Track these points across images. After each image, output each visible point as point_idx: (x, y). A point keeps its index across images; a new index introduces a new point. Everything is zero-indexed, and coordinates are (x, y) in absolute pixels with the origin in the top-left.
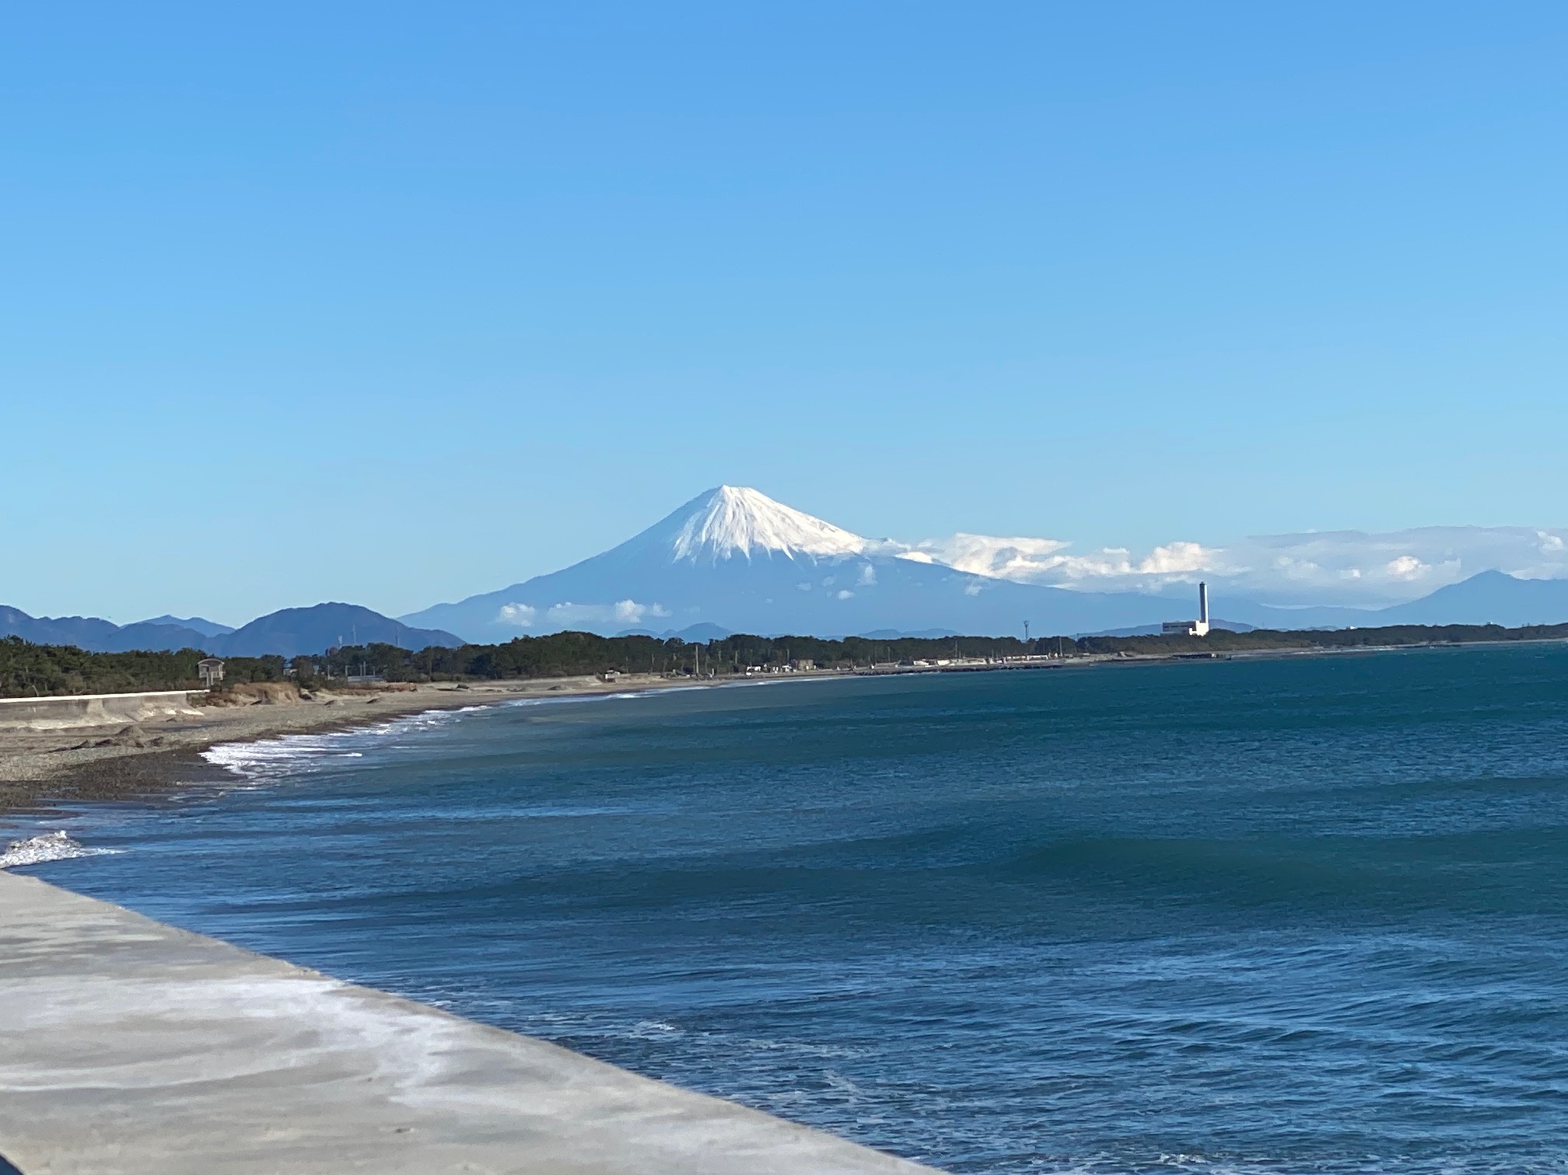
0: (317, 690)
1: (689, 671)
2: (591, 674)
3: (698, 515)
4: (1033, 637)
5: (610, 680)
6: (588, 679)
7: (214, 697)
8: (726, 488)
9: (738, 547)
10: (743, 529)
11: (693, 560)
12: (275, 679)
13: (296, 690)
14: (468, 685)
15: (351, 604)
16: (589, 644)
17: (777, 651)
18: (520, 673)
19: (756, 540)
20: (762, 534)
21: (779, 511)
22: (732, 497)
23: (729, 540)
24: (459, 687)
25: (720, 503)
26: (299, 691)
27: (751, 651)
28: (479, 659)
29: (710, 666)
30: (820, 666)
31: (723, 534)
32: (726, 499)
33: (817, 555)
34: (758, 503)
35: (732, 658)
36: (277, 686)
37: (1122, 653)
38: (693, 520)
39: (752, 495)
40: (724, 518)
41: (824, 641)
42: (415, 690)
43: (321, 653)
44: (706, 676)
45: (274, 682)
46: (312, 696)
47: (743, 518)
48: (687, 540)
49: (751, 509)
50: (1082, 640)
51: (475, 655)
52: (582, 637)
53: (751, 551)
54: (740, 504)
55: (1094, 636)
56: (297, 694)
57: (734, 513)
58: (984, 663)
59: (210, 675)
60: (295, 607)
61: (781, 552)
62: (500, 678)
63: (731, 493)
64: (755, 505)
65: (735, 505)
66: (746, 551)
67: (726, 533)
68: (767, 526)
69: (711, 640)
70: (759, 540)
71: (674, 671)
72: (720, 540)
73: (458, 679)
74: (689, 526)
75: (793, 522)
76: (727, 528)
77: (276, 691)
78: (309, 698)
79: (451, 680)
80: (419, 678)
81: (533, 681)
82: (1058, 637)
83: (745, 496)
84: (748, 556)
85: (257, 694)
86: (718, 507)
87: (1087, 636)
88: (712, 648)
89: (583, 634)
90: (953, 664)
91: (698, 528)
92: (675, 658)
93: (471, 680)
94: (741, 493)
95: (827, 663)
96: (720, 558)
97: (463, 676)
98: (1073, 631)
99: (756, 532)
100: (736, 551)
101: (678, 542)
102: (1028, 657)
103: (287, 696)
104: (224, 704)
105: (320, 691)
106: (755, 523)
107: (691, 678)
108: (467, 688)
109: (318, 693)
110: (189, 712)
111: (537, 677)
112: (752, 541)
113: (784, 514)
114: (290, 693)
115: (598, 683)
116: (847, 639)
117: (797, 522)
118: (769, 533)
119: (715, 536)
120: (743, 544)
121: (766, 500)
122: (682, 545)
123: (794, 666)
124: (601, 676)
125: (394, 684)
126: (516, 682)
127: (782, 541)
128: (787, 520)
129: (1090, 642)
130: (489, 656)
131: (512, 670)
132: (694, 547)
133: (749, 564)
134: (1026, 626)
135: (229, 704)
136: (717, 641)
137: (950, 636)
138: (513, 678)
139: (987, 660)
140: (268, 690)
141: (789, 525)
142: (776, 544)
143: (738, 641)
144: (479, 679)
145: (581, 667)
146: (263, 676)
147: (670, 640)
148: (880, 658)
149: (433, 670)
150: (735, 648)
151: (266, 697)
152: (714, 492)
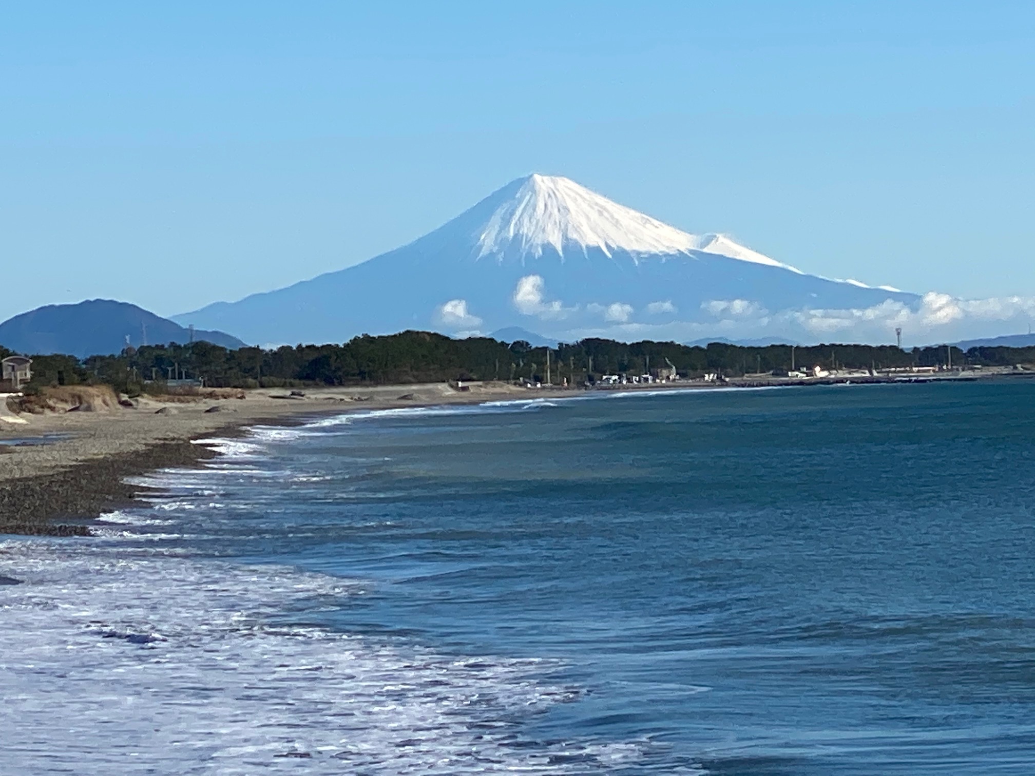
0: (138, 396)
1: (538, 379)
2: (444, 382)
3: (506, 206)
5: (464, 389)
6: (441, 386)
7: (30, 402)
8: (537, 178)
9: (549, 244)
10: (555, 222)
11: (500, 257)
12: (90, 381)
13: (113, 394)
14: (303, 392)
15: (120, 301)
16: (436, 346)
17: (636, 359)
18: (364, 378)
19: (570, 236)
20: (577, 229)
21: (597, 204)
22: (543, 187)
23: (540, 236)
24: (293, 394)
25: (530, 193)
26: (118, 396)
27: (607, 357)
28: (315, 362)
29: (563, 375)
30: (683, 375)
31: (533, 229)
32: (537, 188)
33: (639, 253)
34: (572, 194)
35: (586, 366)
36: (92, 390)
37: (1019, 366)
38: (500, 212)
39: (566, 186)
40: (534, 210)
41: (686, 347)
42: (242, 397)
44: (558, 385)
45: (89, 385)
46: (133, 403)
47: (556, 211)
48: (493, 234)
49: (565, 201)
50: (972, 351)
51: (313, 356)
52: (428, 338)
53: (564, 249)
54: (552, 195)
55: (986, 346)
56: (116, 401)
57: (546, 205)
58: (868, 375)
59: (16, 377)
60: (57, 304)
61: (598, 249)
62: (341, 384)
63: (542, 182)
64: (569, 196)
65: (547, 196)
66: (559, 248)
67: (536, 227)
68: (583, 220)
69: (562, 344)
70: (573, 235)
71: (521, 379)
72: (530, 235)
73: (292, 386)
74: (496, 220)
75: (612, 217)
76: (537, 223)
77: (92, 396)
78: (131, 405)
79: (284, 386)
80: (245, 382)
81: (380, 389)
83: (559, 187)
84: (561, 253)
85: (70, 399)
86: (528, 197)
88: (564, 351)
89: (428, 334)
90: (833, 376)
91: (506, 222)
92: (522, 364)
93: (307, 386)
94: (553, 181)
95: (691, 372)
96: (529, 255)
97: (297, 381)
99: (570, 226)
100: (548, 248)
101: (483, 237)
102: (915, 369)
103: (104, 402)
104: (41, 410)
105: (143, 397)
106: (569, 217)
107: (543, 388)
108: (303, 396)
109: (139, 399)
110: (11, 420)
111: (384, 384)
112: (566, 237)
113: (602, 207)
114: (108, 398)
115: (450, 392)
117: (616, 216)
118: (585, 228)
119: (524, 230)
120: (556, 240)
121: (581, 190)
122: (488, 240)
123: (655, 376)
124: (454, 383)
125: (218, 390)
126: (359, 389)
127: (599, 237)
128: (606, 214)
129: (981, 353)
130: (327, 358)
131: (353, 375)
132: (501, 242)
133: (562, 262)
134: (899, 334)
135: (47, 411)
136: (567, 345)
138: (356, 384)
139: (871, 373)
140: (82, 394)
141: (607, 219)
142: (591, 239)
143: (592, 346)
144: (317, 386)
145: (432, 373)
146: (76, 378)
147: (515, 343)
148: (749, 367)
149: (263, 374)
150: (588, 353)
151: (80, 404)
152: (523, 183)
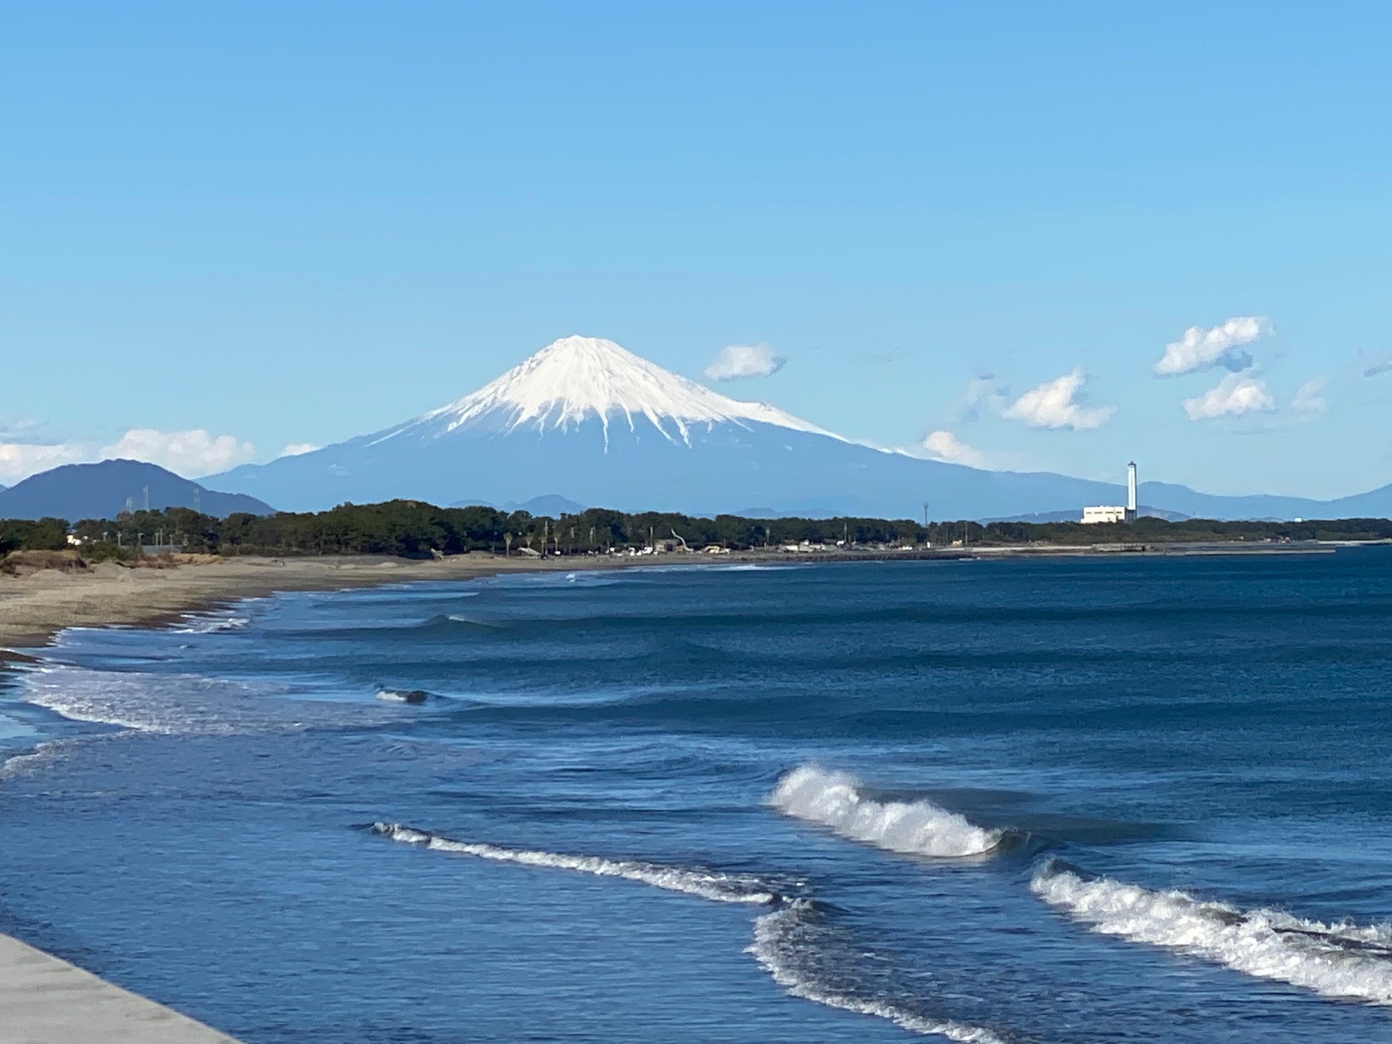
4: (935, 521)
9: (593, 409)
14: (282, 560)
15: (141, 461)
17: (637, 529)
18: (342, 547)
19: (616, 401)
20: (622, 394)
23: (583, 400)
24: (272, 561)
27: (609, 528)
31: (575, 393)
34: (618, 358)
39: (611, 349)
43: (111, 518)
50: (992, 526)
53: (610, 416)
55: (1005, 522)
61: (645, 415)
64: (614, 360)
66: (603, 413)
67: (579, 391)
69: (563, 515)
72: (571, 399)
75: (658, 381)
79: (262, 553)
82: (964, 521)
87: (997, 521)
88: (564, 523)
96: (571, 421)
98: (983, 515)
100: (591, 413)
112: (611, 404)
113: (647, 371)
116: (720, 518)
117: (662, 382)
118: (631, 392)
120: (599, 405)
121: (628, 354)
126: (338, 558)
127: (645, 403)
128: (651, 378)
129: (1002, 529)
131: (333, 543)
132: (542, 407)
133: (606, 428)
134: (926, 508)
136: (570, 516)
137: (840, 517)
138: (335, 552)
143: (595, 517)
147: (516, 513)
150: (590, 524)
